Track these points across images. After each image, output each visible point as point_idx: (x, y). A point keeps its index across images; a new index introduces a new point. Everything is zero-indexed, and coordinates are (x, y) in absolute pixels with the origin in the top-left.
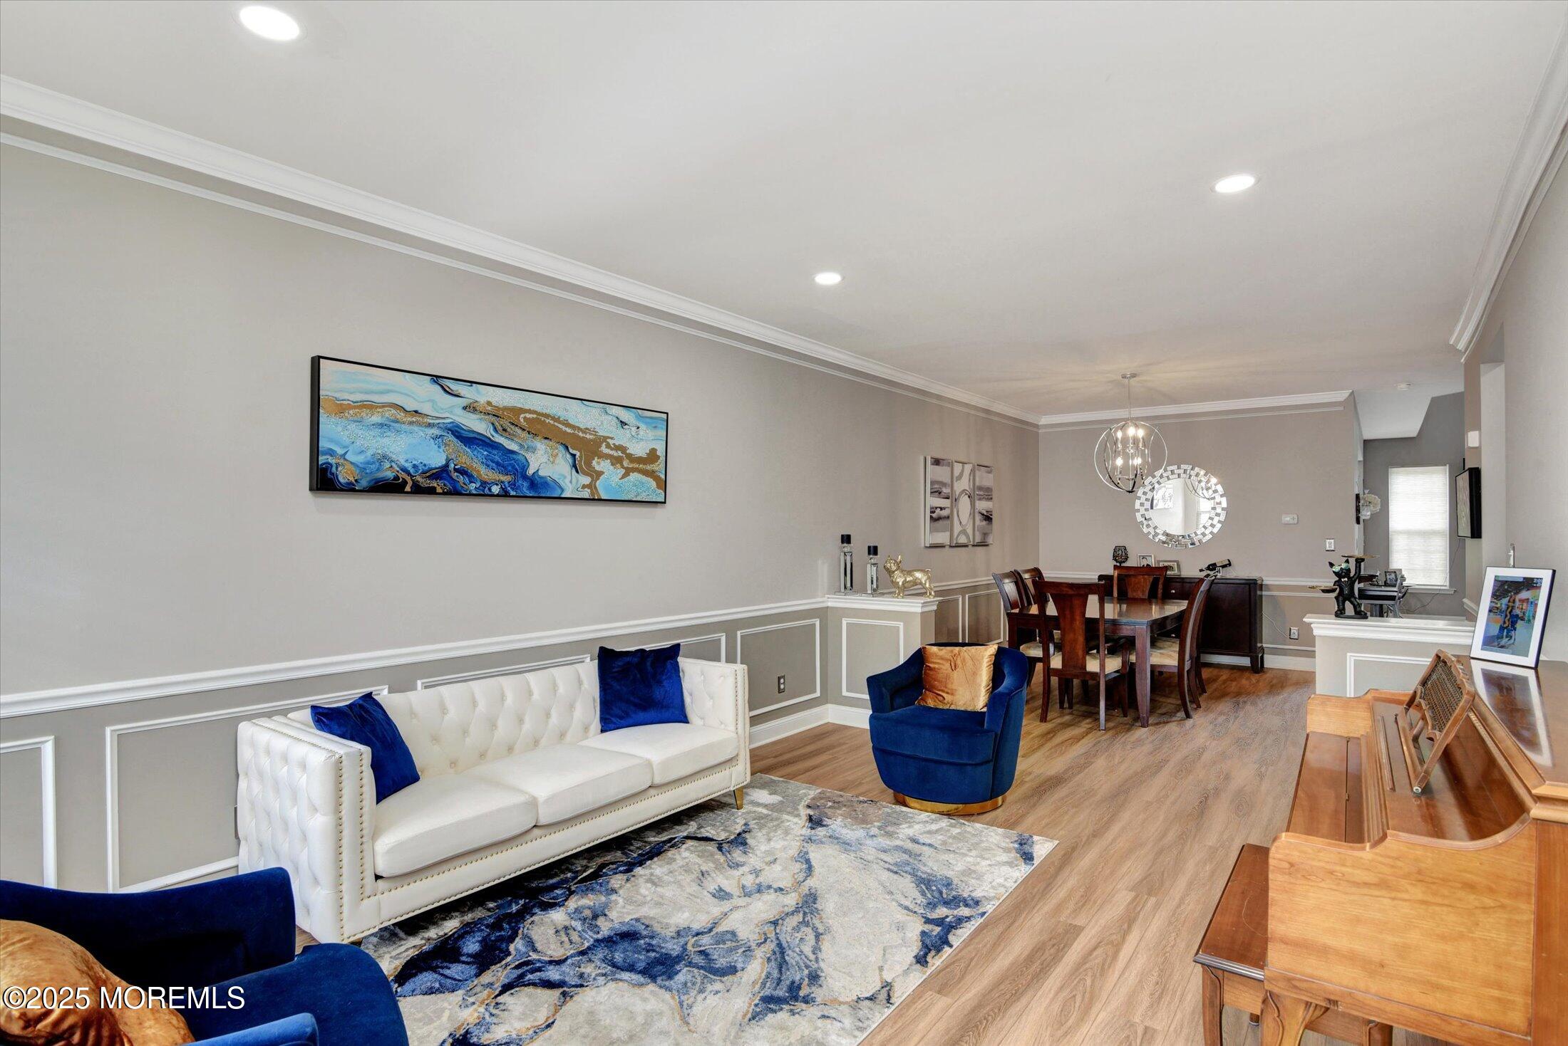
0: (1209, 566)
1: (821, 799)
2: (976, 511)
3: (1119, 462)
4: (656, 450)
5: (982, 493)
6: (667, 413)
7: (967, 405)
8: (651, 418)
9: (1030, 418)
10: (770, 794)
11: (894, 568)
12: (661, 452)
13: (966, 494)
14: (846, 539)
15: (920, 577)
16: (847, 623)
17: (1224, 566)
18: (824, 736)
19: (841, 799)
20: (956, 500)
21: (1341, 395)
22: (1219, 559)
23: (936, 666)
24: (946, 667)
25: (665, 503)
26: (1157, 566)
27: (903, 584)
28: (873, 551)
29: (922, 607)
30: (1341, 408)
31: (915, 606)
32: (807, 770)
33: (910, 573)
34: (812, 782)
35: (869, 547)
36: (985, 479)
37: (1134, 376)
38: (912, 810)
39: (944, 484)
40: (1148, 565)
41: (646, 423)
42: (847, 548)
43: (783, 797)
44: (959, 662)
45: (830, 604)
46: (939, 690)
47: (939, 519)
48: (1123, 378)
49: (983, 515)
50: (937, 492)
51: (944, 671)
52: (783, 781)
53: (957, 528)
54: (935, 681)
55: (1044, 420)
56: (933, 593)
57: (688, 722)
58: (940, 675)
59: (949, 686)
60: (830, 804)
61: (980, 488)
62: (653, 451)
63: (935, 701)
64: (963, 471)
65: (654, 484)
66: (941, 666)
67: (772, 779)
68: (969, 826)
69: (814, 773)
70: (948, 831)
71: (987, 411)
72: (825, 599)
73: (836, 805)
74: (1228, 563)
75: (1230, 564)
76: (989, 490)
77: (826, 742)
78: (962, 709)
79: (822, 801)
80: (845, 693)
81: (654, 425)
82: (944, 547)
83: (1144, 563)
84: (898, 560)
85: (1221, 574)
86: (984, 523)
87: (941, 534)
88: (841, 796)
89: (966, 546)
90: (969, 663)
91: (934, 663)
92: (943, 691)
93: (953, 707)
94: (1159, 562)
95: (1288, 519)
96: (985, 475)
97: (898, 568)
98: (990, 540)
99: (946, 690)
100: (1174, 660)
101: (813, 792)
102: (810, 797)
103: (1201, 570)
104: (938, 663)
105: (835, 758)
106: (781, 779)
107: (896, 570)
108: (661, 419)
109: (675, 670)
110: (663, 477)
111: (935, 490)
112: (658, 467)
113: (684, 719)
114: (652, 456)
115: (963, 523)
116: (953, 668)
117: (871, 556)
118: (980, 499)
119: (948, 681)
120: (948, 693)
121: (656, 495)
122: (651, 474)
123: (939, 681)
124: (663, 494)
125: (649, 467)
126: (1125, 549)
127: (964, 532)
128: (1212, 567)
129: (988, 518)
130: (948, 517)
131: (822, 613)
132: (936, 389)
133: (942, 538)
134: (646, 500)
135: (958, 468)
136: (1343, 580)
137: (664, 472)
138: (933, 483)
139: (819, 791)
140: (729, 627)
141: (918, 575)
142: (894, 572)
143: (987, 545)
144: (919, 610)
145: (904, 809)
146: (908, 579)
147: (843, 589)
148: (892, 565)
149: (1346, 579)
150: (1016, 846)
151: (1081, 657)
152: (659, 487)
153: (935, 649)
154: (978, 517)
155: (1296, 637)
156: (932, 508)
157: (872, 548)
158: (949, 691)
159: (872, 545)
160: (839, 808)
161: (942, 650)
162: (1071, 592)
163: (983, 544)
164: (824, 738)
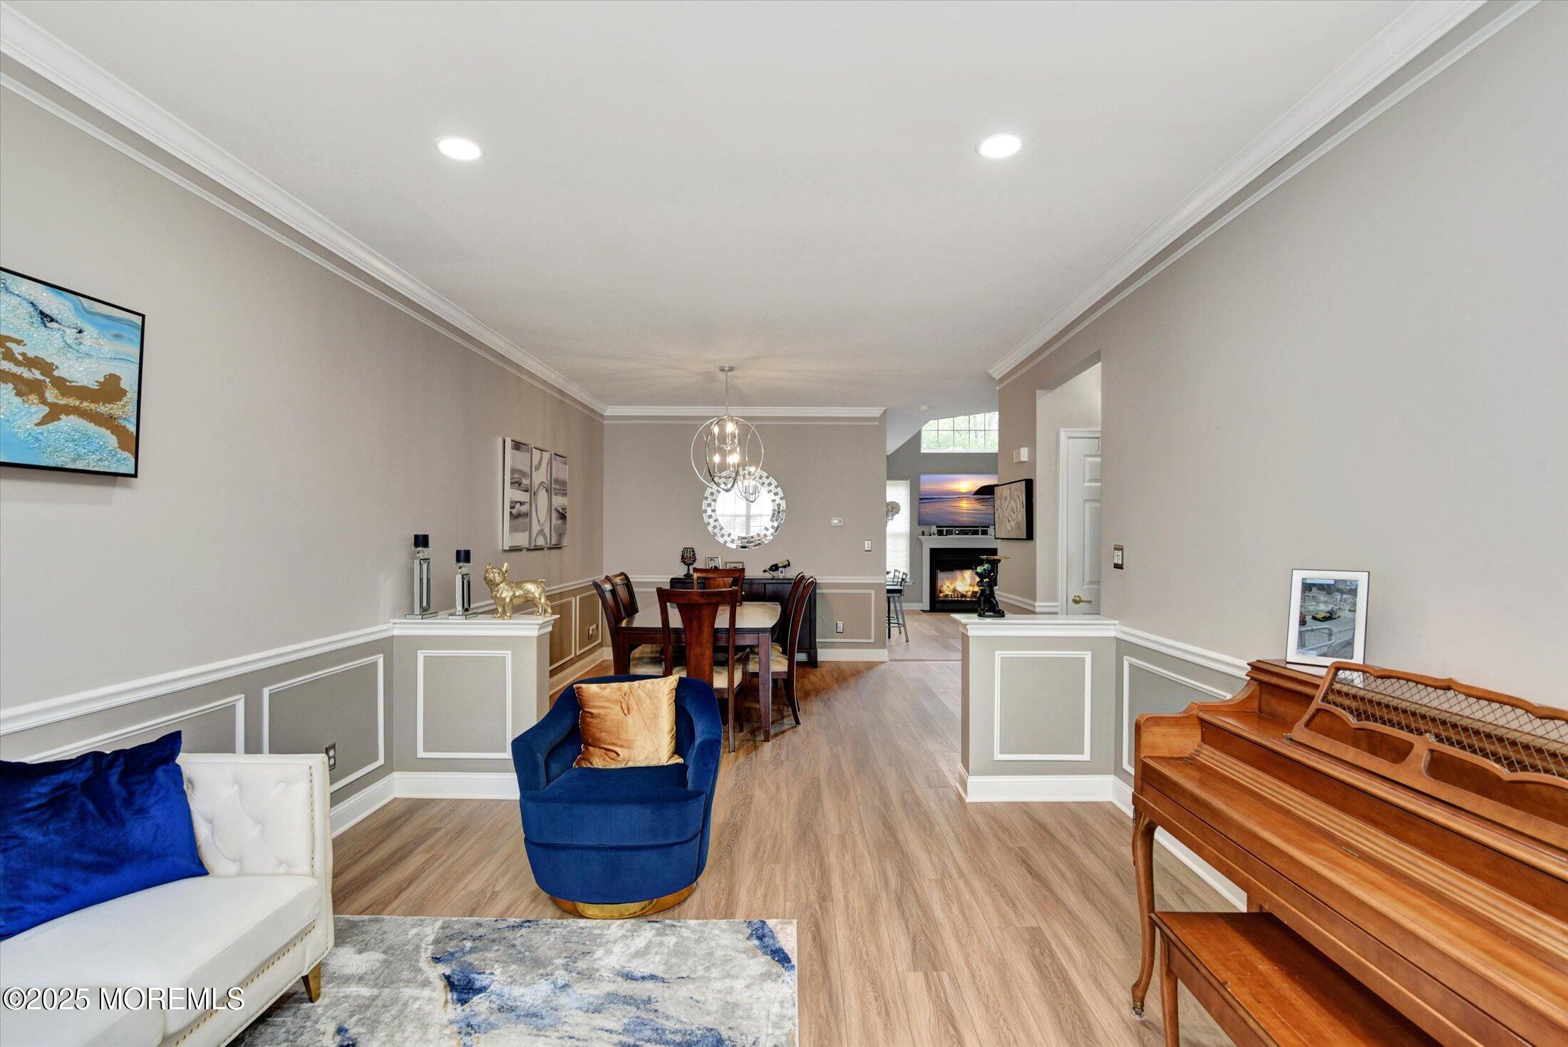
0: (772, 566)
1: (451, 938)
2: (553, 507)
3: (717, 459)
4: (119, 378)
5: (558, 487)
6: (143, 316)
7: (544, 382)
8: (109, 317)
9: (598, 406)
10: (360, 952)
11: (498, 579)
12: (129, 383)
13: (544, 487)
14: (422, 541)
15: (533, 591)
16: (425, 657)
17: (785, 567)
18: (398, 823)
19: (481, 931)
20: (534, 493)
21: (876, 412)
22: (780, 560)
23: (602, 711)
24: (614, 712)
25: (135, 476)
26: (724, 568)
27: (511, 600)
28: (463, 556)
29: (539, 629)
30: (877, 423)
31: (531, 628)
32: (400, 889)
33: (519, 584)
34: (418, 909)
35: (458, 552)
36: (561, 471)
37: (731, 369)
38: (594, 922)
39: (523, 474)
40: (716, 567)
41: (96, 325)
42: (424, 552)
43: (385, 952)
44: (633, 703)
45: (396, 632)
46: (610, 744)
47: (518, 516)
48: (721, 370)
49: (559, 512)
50: (516, 484)
51: (615, 717)
52: (370, 921)
53: (536, 528)
54: (601, 732)
55: (610, 411)
56: (550, 611)
57: (205, 873)
58: (609, 723)
59: (623, 736)
60: (468, 944)
61: (557, 481)
62: (113, 380)
63: (604, 760)
64: (541, 459)
65: (113, 441)
66: (608, 711)
67: (348, 921)
68: (681, 927)
69: (414, 892)
70: (661, 944)
71: (561, 392)
72: (390, 625)
73: (478, 943)
74: (787, 563)
75: (789, 565)
76: (563, 483)
77: (407, 832)
78: (643, 765)
79: (454, 943)
80: (421, 754)
81: (115, 332)
82: (521, 550)
83: (712, 564)
84: (504, 569)
85: (779, 574)
86: (560, 522)
87: (521, 534)
88: (480, 925)
89: (542, 549)
90: (647, 702)
91: (596, 707)
92: (614, 744)
93: (631, 764)
94: (726, 563)
95: (836, 521)
96: (562, 466)
97: (504, 580)
98: (565, 543)
99: (619, 742)
100: (784, 665)
101: (430, 929)
102: (431, 938)
103: (765, 571)
104: (603, 707)
105: (435, 858)
106: (366, 917)
107: (501, 582)
108: (132, 325)
109: (176, 783)
110: (133, 429)
111: (515, 480)
112: (123, 410)
113: (199, 870)
114: (110, 389)
115: (542, 521)
116: (626, 712)
117: (461, 564)
118: (556, 494)
119: (620, 730)
120: (622, 746)
121: (118, 460)
122: (108, 422)
123: (607, 732)
124: (134, 460)
125: (104, 409)
126: (693, 551)
127: (541, 532)
128: (775, 568)
129: (563, 516)
130: (527, 514)
131: (385, 646)
132: (516, 355)
133: (522, 539)
134: (96, 469)
135: (536, 454)
136: (985, 580)
137: (134, 421)
138: (513, 471)
139: (439, 923)
140: (249, 683)
141: (531, 587)
142: (498, 585)
143: (561, 548)
144: (535, 633)
145: (582, 922)
146: (517, 594)
147: (417, 610)
148: (496, 575)
149: (987, 580)
150: (756, 942)
151: (707, 672)
152: (123, 446)
153: (594, 688)
154: (554, 515)
155: (841, 631)
156: (511, 502)
157: (462, 553)
158: (625, 744)
159: (462, 549)
160: (486, 949)
161: (604, 688)
162: (701, 601)
163: (557, 547)
164: (401, 826)
